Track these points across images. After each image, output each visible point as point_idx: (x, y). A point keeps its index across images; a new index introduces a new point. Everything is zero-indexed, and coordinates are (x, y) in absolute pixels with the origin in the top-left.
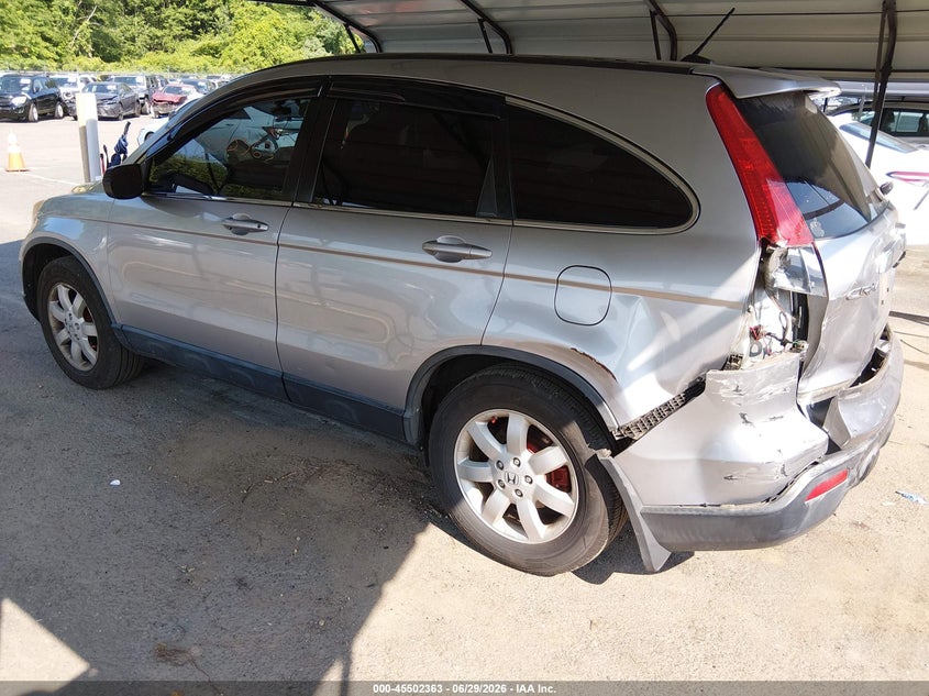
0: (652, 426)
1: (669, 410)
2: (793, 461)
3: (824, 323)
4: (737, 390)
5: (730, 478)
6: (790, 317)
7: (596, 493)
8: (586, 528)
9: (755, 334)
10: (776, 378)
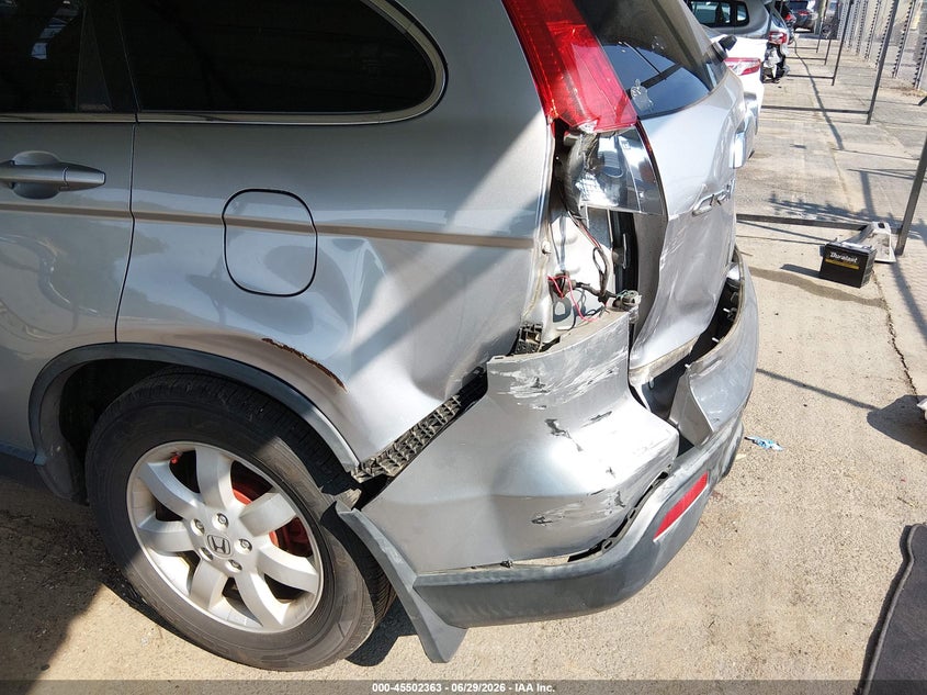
0: (413, 455)
1: (438, 424)
2: (630, 483)
3: (663, 258)
4: (537, 386)
5: (541, 521)
6: (608, 252)
7: (345, 560)
8: (339, 611)
9: (558, 286)
10: (595, 356)
